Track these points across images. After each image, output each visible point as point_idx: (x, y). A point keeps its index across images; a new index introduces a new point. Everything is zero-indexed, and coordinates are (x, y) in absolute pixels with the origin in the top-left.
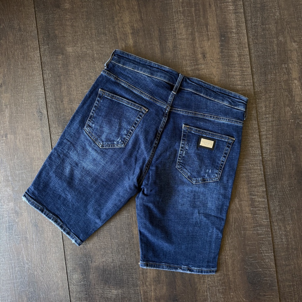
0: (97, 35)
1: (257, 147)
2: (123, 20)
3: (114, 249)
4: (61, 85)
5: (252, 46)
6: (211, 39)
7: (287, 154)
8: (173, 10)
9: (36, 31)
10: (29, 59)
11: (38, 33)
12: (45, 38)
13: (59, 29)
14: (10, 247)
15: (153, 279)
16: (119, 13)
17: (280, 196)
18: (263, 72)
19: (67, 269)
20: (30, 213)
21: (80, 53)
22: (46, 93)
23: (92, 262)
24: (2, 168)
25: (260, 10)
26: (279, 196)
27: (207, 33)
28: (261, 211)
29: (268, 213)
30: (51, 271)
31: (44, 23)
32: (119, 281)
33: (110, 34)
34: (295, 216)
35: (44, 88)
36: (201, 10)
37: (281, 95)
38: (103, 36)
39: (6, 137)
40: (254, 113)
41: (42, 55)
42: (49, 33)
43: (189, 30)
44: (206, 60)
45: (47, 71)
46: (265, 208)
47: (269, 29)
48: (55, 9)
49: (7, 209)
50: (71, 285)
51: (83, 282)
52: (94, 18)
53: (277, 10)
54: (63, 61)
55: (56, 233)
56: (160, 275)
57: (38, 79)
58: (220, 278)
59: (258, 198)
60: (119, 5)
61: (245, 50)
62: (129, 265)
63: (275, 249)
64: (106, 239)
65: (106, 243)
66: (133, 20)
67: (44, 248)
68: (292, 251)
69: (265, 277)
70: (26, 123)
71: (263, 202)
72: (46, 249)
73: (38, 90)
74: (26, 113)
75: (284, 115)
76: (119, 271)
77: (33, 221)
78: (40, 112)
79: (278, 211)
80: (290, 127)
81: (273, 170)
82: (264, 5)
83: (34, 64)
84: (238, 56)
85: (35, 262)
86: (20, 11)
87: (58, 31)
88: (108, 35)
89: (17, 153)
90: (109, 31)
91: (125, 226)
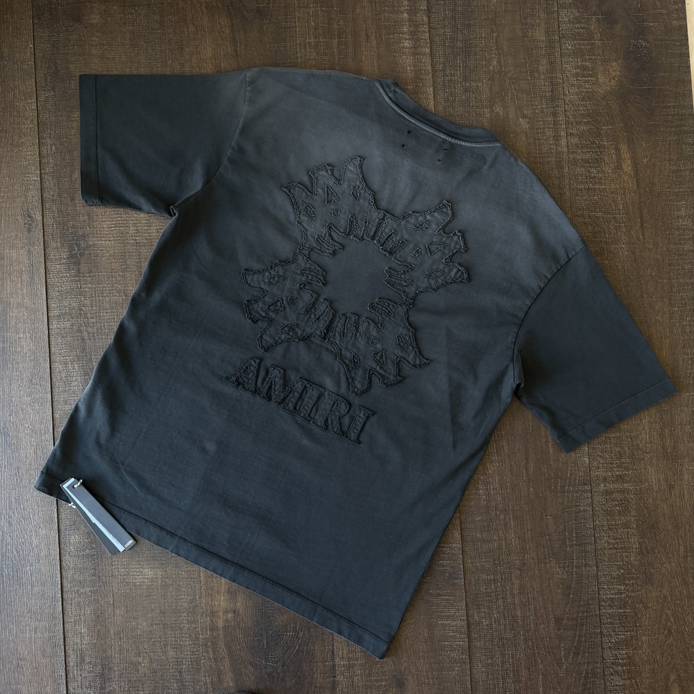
2: (200, 52)
82: (470, 43)
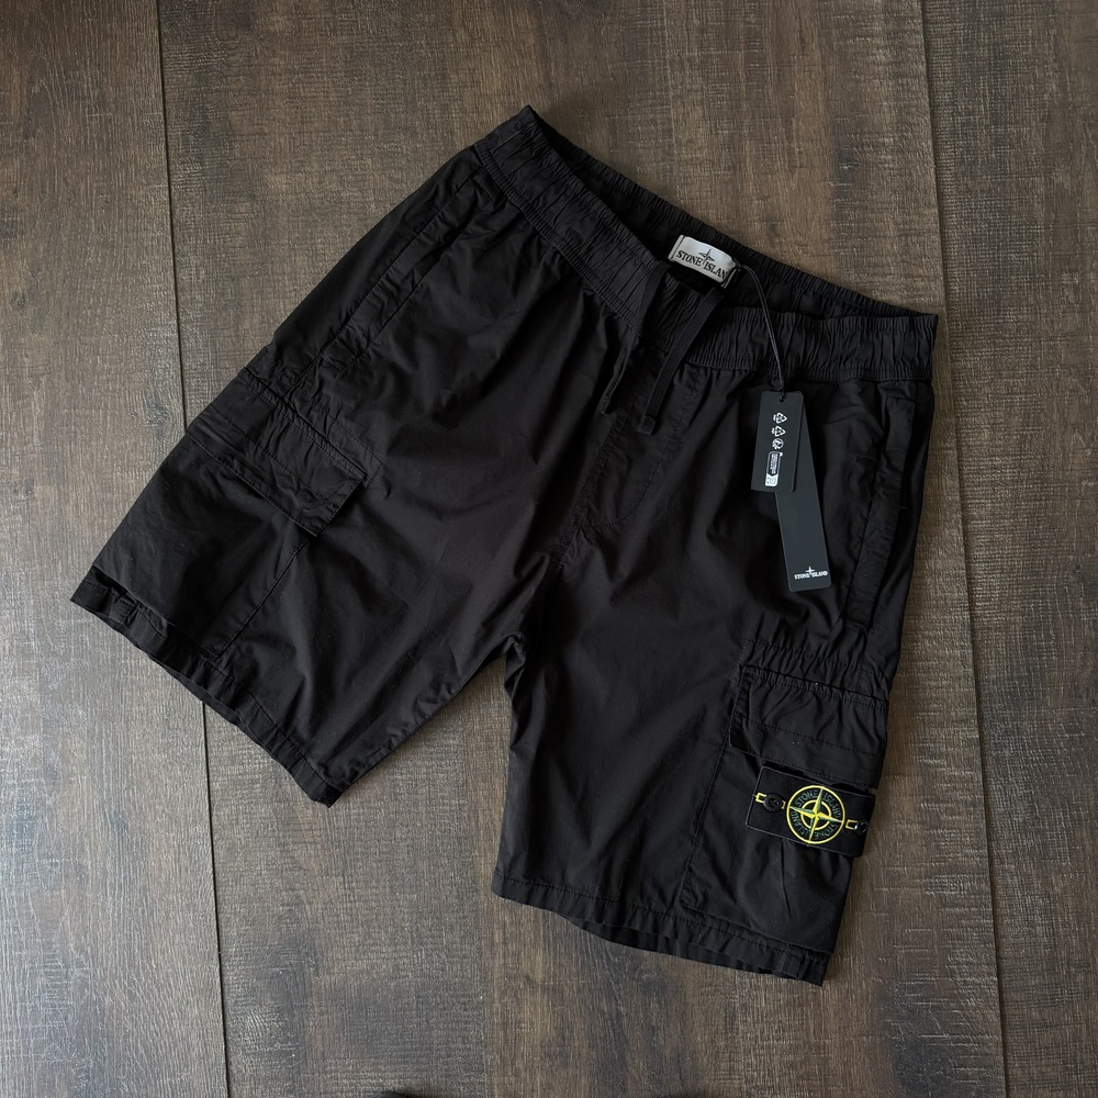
0: (381, 132)
1: (955, 576)
3: (403, 928)
4: (242, 312)
5: (951, 202)
6: (801, 167)
7: (1067, 606)
8: (664, 54)
9: (161, 109)
10: (130, 211)
11: (165, 119)
12: (192, 138)
13: (243, 107)
14: (21, 898)
15: (542, 1047)
16: (468, 56)
17: (1033, 762)
18: (989, 296)
19: (226, 991)
20: (101, 776)
21: (316, 196)
22: (184, 336)
23: (317, 970)
24: (8, 606)
25: (990, 70)
26: (1026, 761)
27: (786, 143)
28: (959, 814)
29: (983, 825)
30: (165, 998)
31: (189, 83)
32: (416, 1050)
33: (428, 134)
34: (1086, 842)
35: (178, 319)
36: (770, 60)
37: (1054, 388)
38: (403, 137)
39: (27, 492)
40: (947, 449)
41: (175, 198)
42: (205, 117)
43: (720, 132)
44: (781, 243)
45: (192, 258)
46: (974, 806)
47: (1019, 141)
48: (232, 34)
49: (17, 757)
50: (236, 1054)
51: (282, 1043)
52: (373, 71)
53: (1051, 73)
54: (253, 225)
55: (190, 857)
56: (567, 1034)
57: (158, 285)
58: (791, 1057)
59: (949, 766)
60: (466, 28)
61: (926, 212)
62: (455, 990)
63: (1004, 963)
64: (374, 890)
65: (374, 904)
66: (518, 85)
67: (143, 912)
68: (1068, 972)
69: (962, 1066)
70: (104, 444)
71: (967, 781)
72: (152, 914)
73: (156, 325)
74: (106, 405)
75: (1061, 460)
76: (418, 1009)
77: (110, 809)
78: (157, 405)
79: (1021, 820)
80: (1080, 506)
81: (1012, 666)
83: (146, 229)
84: (900, 236)
85: (107, 958)
86: (106, 36)
87: (240, 113)
88: (422, 136)
89: (67, 552)
90: (428, 123)
91: (448, 844)
